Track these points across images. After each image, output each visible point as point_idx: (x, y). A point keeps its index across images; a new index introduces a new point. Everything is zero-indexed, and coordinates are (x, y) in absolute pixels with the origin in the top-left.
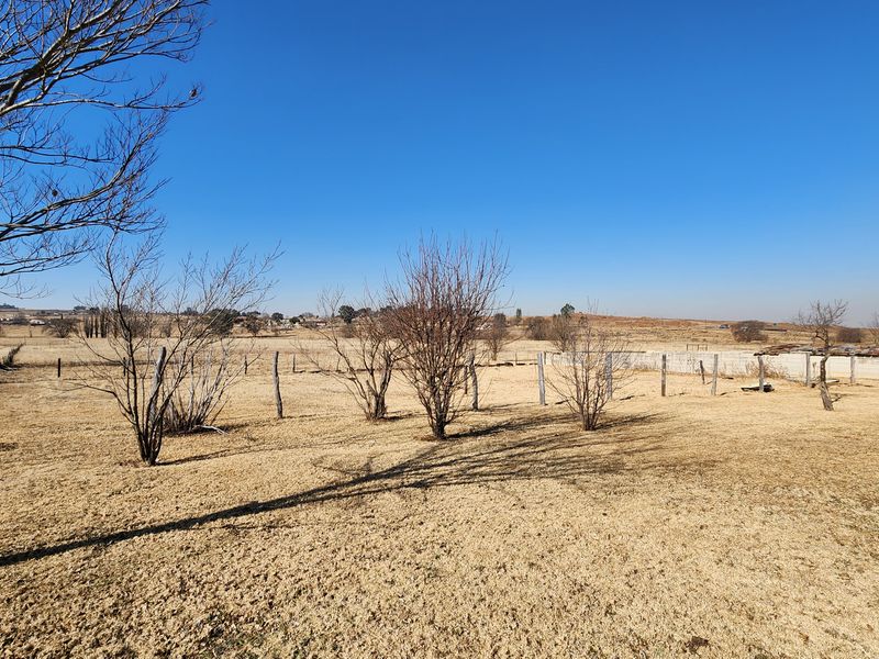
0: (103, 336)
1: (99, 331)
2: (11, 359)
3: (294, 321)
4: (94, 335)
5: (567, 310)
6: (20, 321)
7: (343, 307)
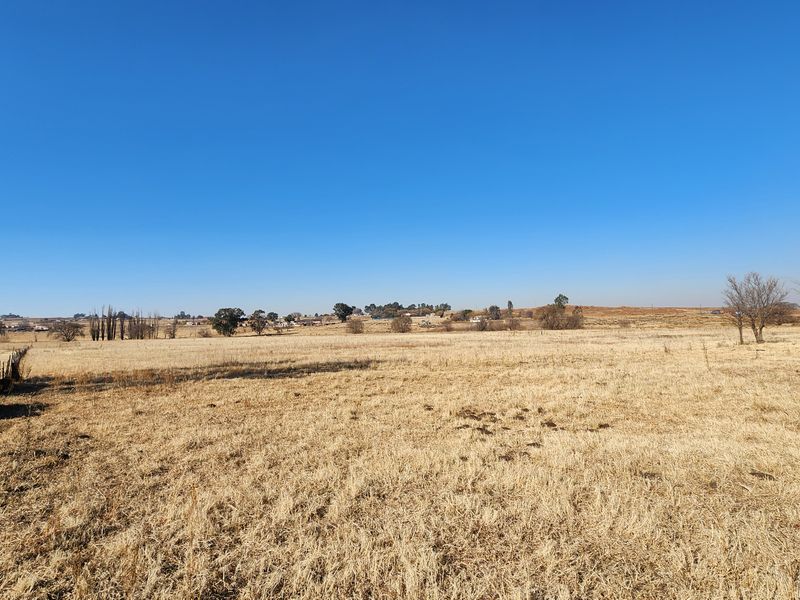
0: (110, 338)
1: (106, 334)
2: (15, 366)
3: (289, 319)
4: (100, 339)
5: (561, 299)
6: (24, 328)
7: (338, 305)
